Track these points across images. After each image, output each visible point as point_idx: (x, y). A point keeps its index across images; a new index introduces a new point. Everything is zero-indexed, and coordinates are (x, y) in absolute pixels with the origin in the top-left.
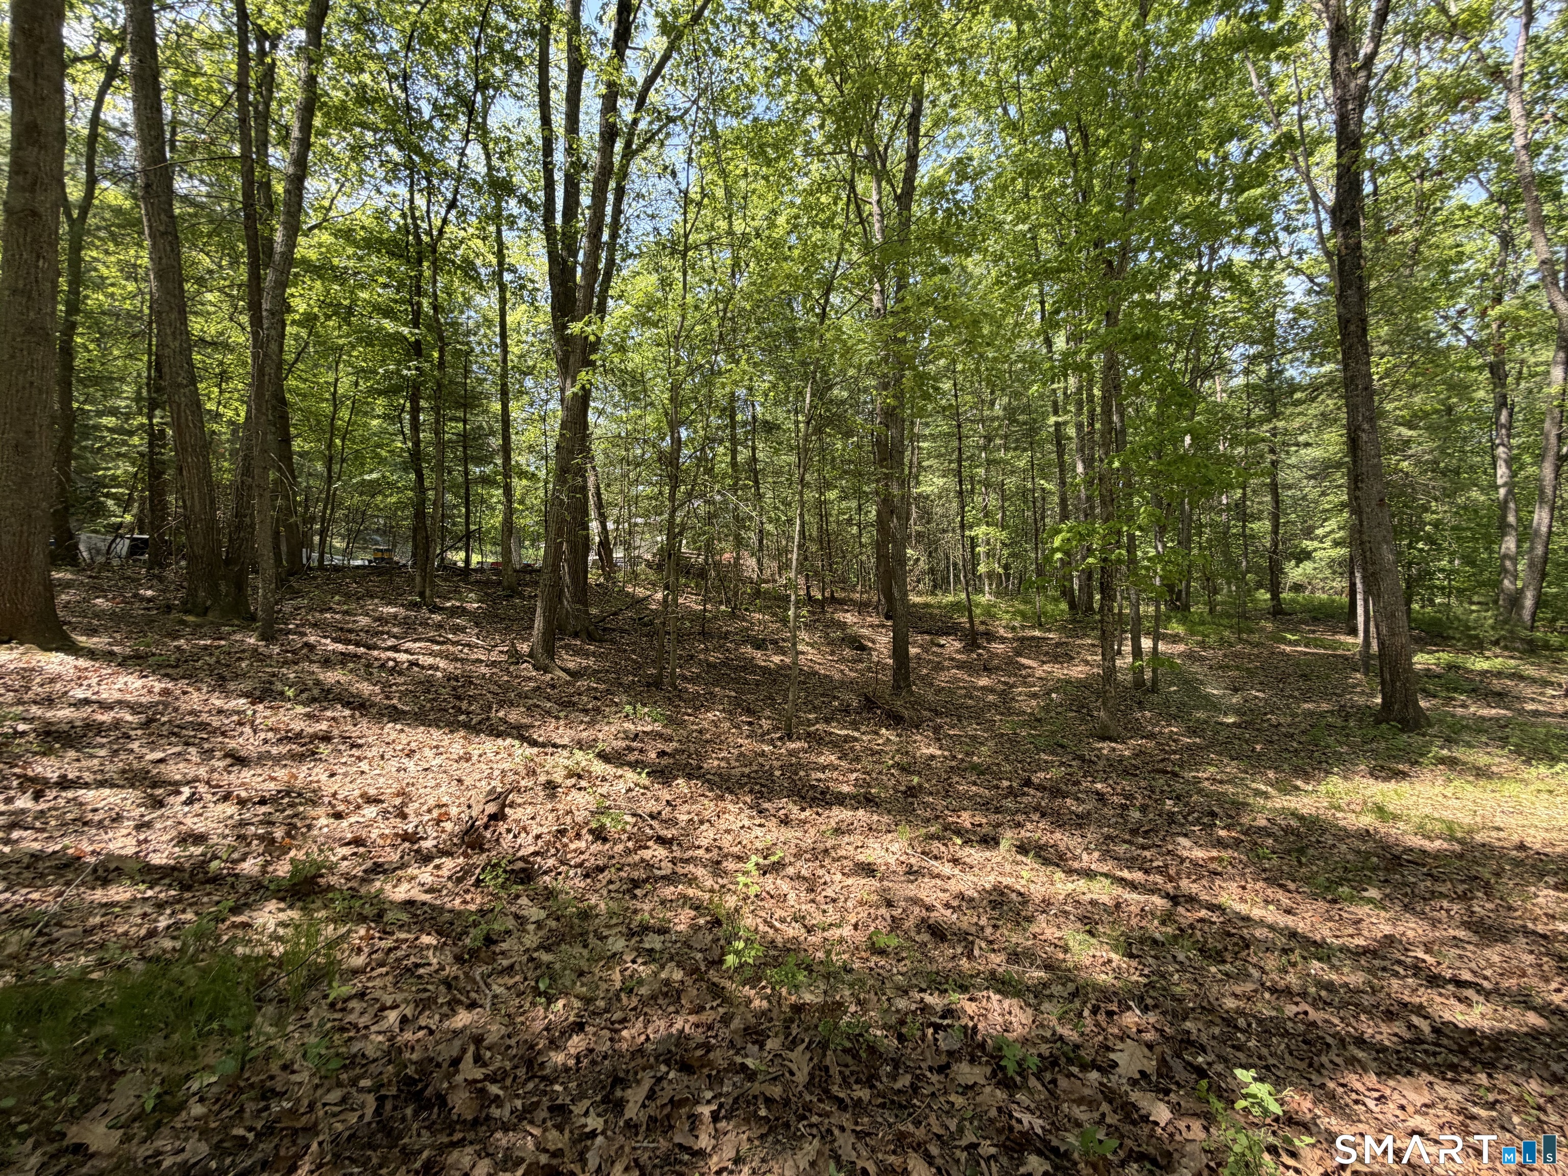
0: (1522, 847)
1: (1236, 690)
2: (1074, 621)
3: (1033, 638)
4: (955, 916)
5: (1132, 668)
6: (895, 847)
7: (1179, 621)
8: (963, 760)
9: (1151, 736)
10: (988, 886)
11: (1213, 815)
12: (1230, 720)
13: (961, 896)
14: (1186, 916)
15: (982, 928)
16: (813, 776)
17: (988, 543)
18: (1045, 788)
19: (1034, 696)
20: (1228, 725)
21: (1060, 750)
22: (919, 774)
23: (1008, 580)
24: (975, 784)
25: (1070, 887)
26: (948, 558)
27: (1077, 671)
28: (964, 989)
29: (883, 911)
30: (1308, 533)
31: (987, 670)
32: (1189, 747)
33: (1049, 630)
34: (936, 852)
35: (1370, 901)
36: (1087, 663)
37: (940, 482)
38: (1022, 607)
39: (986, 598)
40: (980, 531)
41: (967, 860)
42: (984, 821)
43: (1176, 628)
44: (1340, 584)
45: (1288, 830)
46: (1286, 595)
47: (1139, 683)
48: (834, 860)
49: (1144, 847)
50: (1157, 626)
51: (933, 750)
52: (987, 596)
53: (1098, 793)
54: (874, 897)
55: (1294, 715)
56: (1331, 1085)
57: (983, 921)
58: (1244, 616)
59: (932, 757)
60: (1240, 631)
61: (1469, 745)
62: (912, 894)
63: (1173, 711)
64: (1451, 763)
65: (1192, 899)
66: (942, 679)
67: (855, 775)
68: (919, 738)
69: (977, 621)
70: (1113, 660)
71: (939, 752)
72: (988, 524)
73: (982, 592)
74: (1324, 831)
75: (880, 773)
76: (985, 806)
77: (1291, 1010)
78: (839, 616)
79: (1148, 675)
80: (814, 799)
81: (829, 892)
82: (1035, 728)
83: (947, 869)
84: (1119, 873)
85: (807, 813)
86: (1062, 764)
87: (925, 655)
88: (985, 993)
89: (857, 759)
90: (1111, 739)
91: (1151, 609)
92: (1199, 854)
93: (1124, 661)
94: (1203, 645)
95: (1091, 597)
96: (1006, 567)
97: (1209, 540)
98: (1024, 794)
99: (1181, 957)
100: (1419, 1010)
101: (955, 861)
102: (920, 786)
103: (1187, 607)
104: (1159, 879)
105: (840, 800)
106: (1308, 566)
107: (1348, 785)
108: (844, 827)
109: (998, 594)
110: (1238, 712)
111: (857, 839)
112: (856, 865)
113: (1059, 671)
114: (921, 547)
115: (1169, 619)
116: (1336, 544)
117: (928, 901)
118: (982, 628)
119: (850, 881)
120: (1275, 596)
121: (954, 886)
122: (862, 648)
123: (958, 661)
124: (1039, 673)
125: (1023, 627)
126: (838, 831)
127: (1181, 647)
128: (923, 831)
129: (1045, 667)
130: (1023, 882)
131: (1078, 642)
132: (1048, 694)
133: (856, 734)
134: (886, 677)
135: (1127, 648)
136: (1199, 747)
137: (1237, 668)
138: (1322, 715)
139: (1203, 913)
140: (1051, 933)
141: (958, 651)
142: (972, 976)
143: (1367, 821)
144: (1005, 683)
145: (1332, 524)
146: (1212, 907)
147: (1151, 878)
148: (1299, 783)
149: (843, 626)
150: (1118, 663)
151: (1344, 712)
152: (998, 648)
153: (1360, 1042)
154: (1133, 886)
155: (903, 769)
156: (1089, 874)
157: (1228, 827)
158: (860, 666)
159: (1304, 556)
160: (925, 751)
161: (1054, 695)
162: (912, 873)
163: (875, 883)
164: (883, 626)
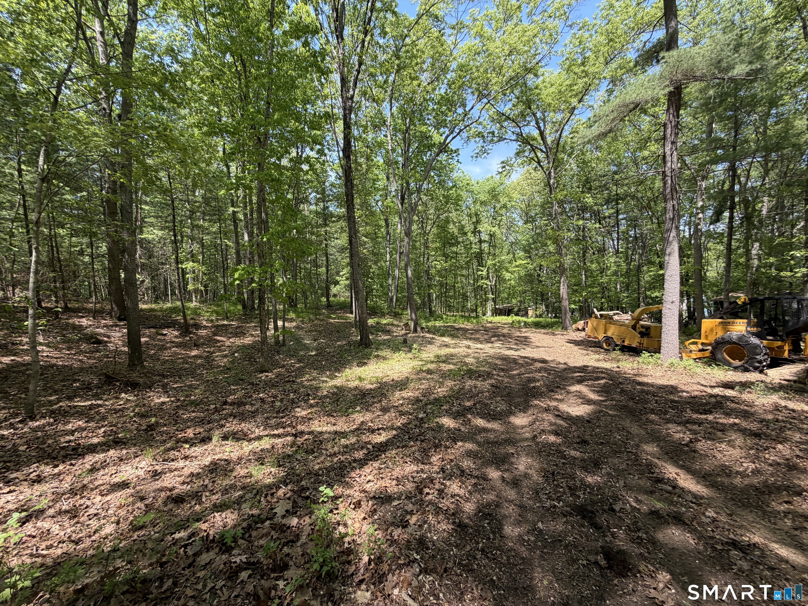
0: (393, 380)
1: (315, 340)
2: (245, 315)
3: (223, 325)
4: (189, 486)
5: (274, 336)
6: (143, 464)
7: (293, 312)
8: (184, 400)
9: (283, 366)
10: (207, 463)
11: (308, 395)
12: (313, 353)
13: (192, 474)
14: (300, 440)
15: (206, 486)
16: (62, 440)
17: (194, 272)
18: (235, 403)
19: (226, 356)
20: (313, 356)
21: (241, 382)
22: (155, 416)
23: (207, 294)
24: (194, 412)
25: (251, 447)
26: (166, 280)
27: (248, 340)
28: (198, 520)
29: (139, 504)
30: (338, 273)
31: (197, 346)
32: (298, 368)
33: (232, 320)
34: (172, 457)
35: (357, 411)
36: (252, 335)
37: (160, 233)
38: (215, 308)
39: (193, 304)
40: (189, 265)
41: (193, 454)
42: (202, 430)
43: (292, 315)
44: (348, 294)
45: (333, 394)
46: (332, 299)
47: (277, 342)
48: (92, 490)
49: (282, 418)
50: (284, 315)
51: (164, 399)
52: (194, 303)
53: (261, 399)
54: (131, 500)
55: (335, 348)
56: (347, 479)
57: (207, 482)
58: (318, 308)
59: (163, 403)
60: (316, 315)
61: (382, 350)
62: (159, 487)
63: (292, 353)
64: (377, 356)
65: (302, 433)
66: (166, 356)
67: (103, 430)
68: (152, 394)
69: (188, 318)
70: (266, 333)
71: (168, 399)
72: (193, 262)
73: (191, 301)
74: (344, 390)
75: (125, 422)
76: (201, 422)
77: (336, 459)
78: (76, 321)
79: (281, 338)
80: (65, 457)
81: (92, 511)
82: (227, 374)
83: (181, 464)
84: (272, 433)
85: (61, 467)
86: (243, 389)
87: (152, 342)
88: (212, 515)
89: (104, 418)
90: (266, 371)
91: (281, 307)
92: (304, 413)
93: (271, 332)
94: (302, 322)
95: (253, 302)
96: (206, 286)
97: (304, 275)
98: (224, 409)
99: (299, 458)
100: (369, 443)
101: (186, 458)
102: (157, 423)
103: (296, 306)
104: (289, 429)
105: (92, 449)
106: (338, 287)
107: (351, 371)
108: (98, 466)
109: (201, 302)
110: (317, 350)
111: (112, 470)
112: (112, 486)
113: (238, 342)
114: (145, 273)
115: (289, 311)
116: (347, 279)
117: (170, 486)
118: (192, 322)
119: (108, 498)
120: (328, 300)
121: (186, 472)
122: (99, 342)
123: (177, 343)
124: (228, 344)
125: (217, 320)
126: (93, 470)
127: (294, 324)
128: (162, 448)
129: (231, 340)
130: (227, 454)
131: (248, 325)
132: (233, 354)
133: (99, 402)
134: (124, 359)
135: (271, 326)
136: (303, 367)
137: (316, 331)
138: (343, 346)
139: (306, 437)
140: (243, 472)
141: (176, 337)
142: (202, 512)
143: (357, 383)
144: (208, 352)
145: (345, 271)
146: (310, 433)
147: (286, 430)
148: (337, 374)
149: (80, 328)
150: (268, 333)
151: (349, 344)
152: (203, 332)
153: (355, 461)
154: (279, 436)
155: (142, 416)
156: (259, 438)
157: (314, 399)
158: (98, 355)
159: (336, 283)
160: (157, 401)
161: (236, 355)
162: (156, 475)
163: (129, 491)
164: (117, 326)
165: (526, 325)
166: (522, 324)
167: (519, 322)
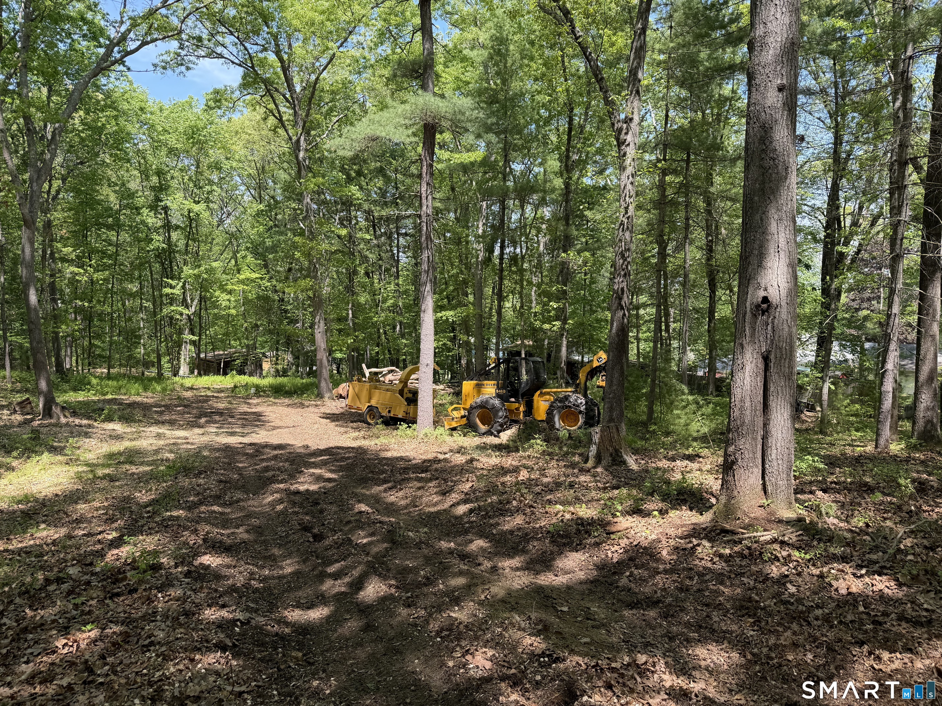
165: (259, 391)
166: (253, 390)
167: (246, 386)
